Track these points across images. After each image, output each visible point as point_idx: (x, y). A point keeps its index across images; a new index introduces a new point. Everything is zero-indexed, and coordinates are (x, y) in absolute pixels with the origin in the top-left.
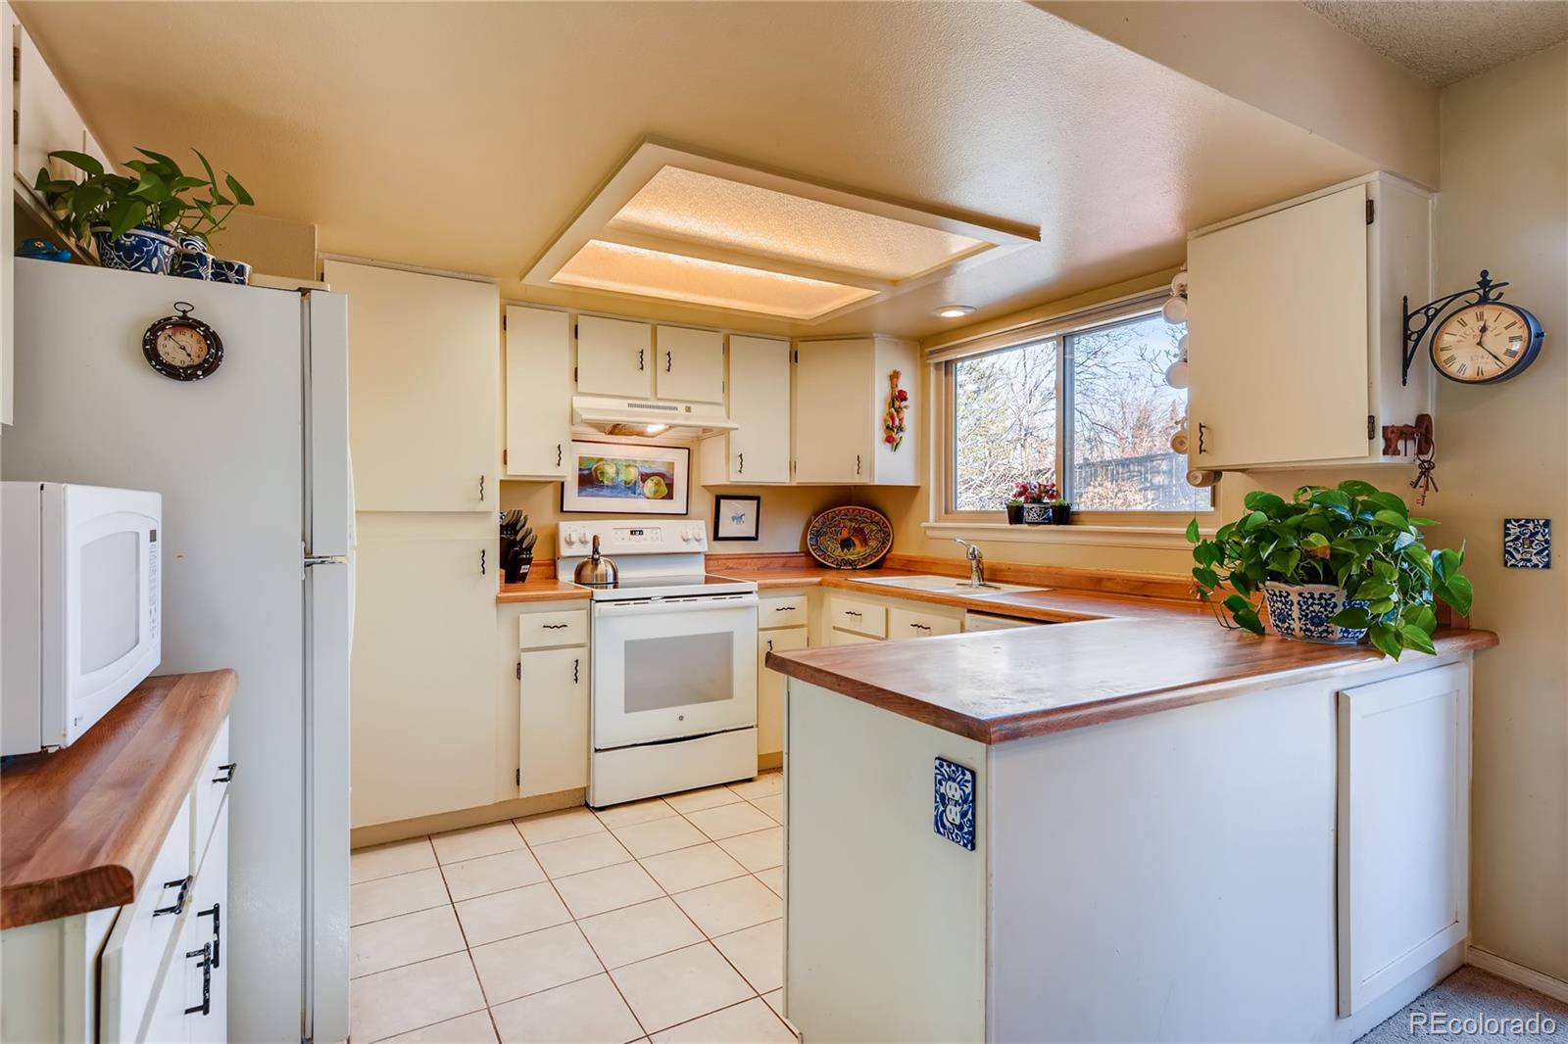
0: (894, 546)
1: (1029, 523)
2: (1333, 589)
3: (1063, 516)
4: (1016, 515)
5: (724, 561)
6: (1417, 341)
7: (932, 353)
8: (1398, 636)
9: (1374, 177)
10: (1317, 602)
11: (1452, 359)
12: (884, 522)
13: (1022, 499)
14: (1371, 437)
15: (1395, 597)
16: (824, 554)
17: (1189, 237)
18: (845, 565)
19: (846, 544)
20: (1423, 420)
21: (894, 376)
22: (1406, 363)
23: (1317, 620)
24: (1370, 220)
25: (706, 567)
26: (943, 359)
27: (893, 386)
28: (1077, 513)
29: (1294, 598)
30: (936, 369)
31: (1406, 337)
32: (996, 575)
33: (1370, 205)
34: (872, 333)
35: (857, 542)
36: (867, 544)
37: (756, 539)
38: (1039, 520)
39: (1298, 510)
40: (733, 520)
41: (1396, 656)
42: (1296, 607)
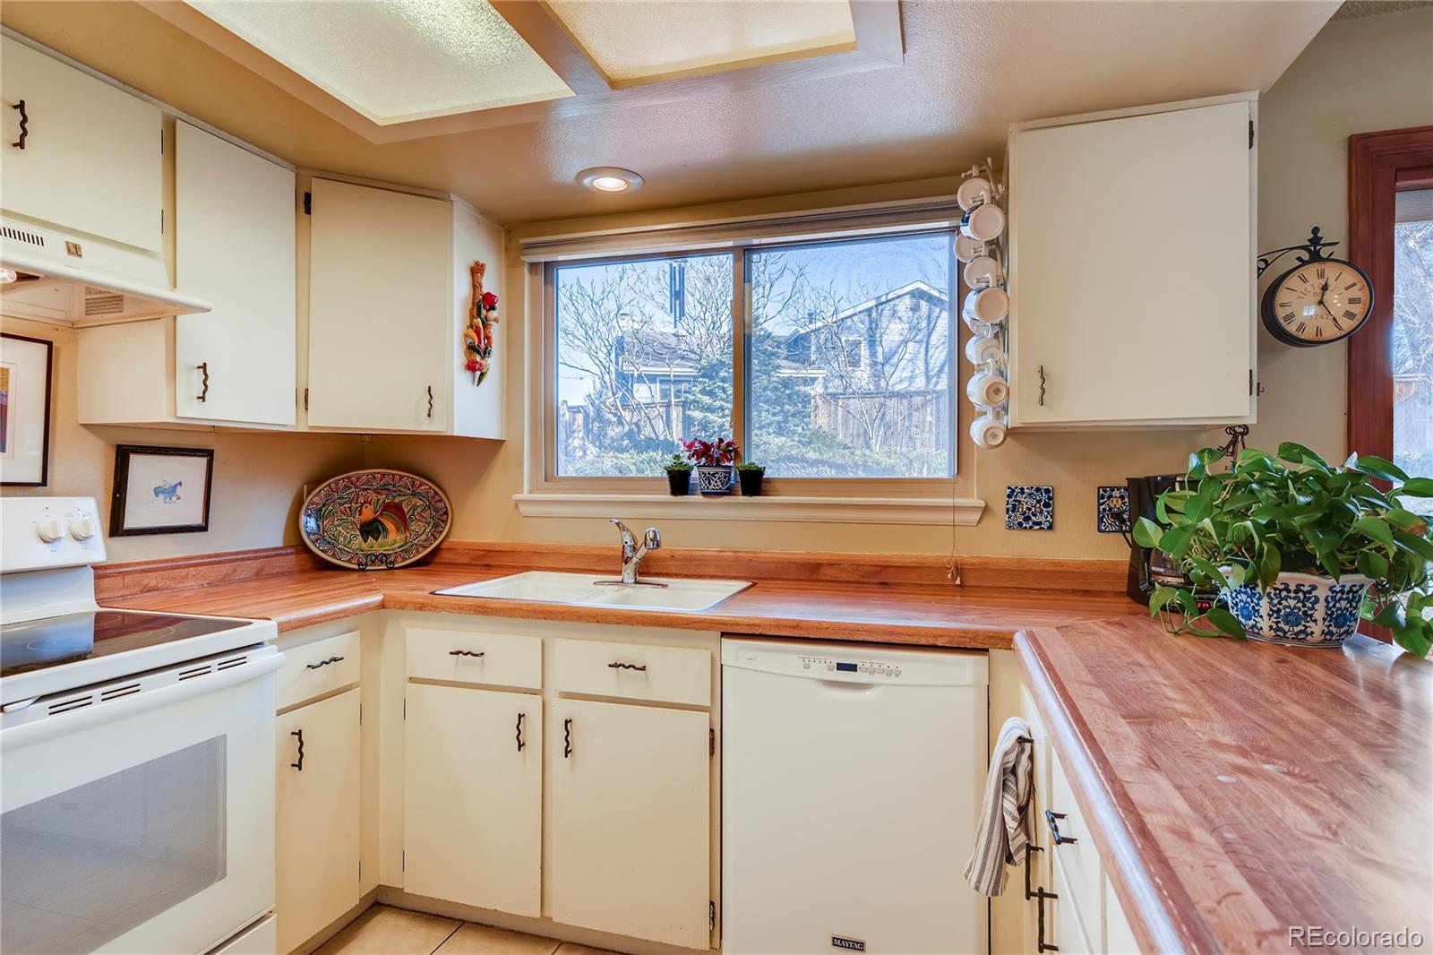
0: (453, 529)
1: (699, 494)
3: (753, 482)
4: (679, 482)
5: (137, 577)
7: (528, 247)
9: (1255, 97)
10: (1345, 596)
11: (1292, 315)
12: (436, 493)
13: (694, 461)
14: (1251, 393)
16: (332, 545)
17: (1013, 128)
18: (373, 562)
19: (370, 529)
21: (476, 270)
24: (1250, 144)
25: (98, 590)
26: (542, 259)
27: (476, 285)
28: (769, 481)
29: (1322, 593)
30: (531, 273)
33: (1251, 126)
34: (448, 193)
35: (390, 526)
36: (406, 528)
37: (203, 528)
38: (723, 489)
40: (157, 494)
42: (1321, 607)
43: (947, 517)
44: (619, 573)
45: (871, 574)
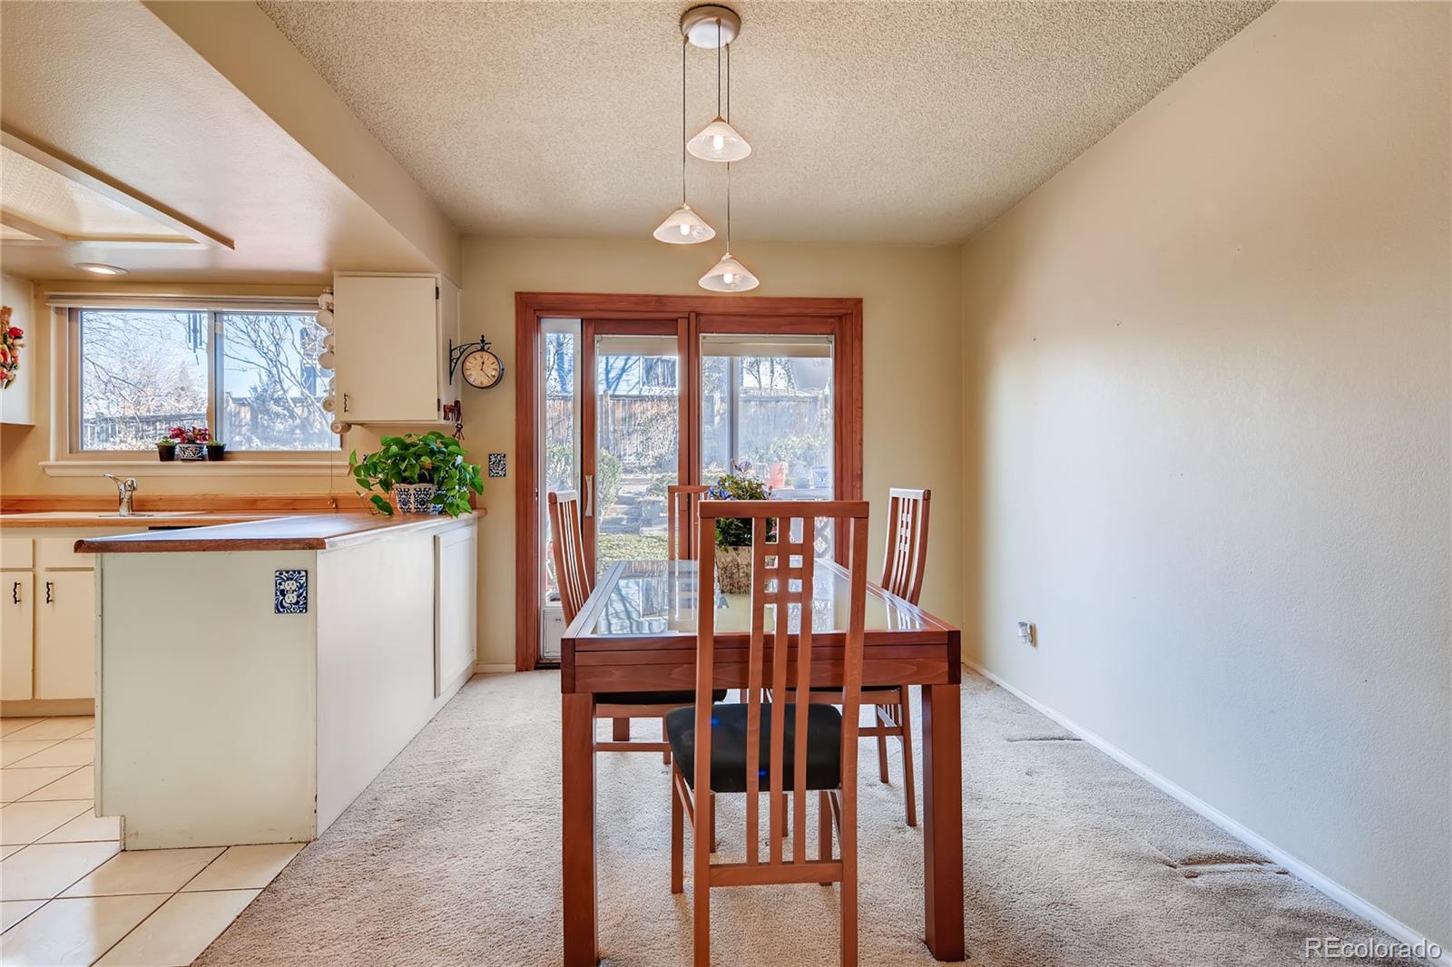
1: (182, 460)
2: (430, 485)
3: (217, 453)
4: (167, 453)
6: (456, 363)
7: (50, 298)
8: (458, 506)
9: (439, 275)
10: (422, 493)
11: (471, 375)
13: (177, 440)
14: (439, 410)
15: (457, 487)
17: (335, 274)
20: (457, 403)
21: (5, 312)
22: (451, 374)
23: (423, 503)
24: (437, 298)
26: (65, 306)
27: (5, 322)
28: (228, 452)
29: (412, 492)
30: (57, 313)
31: (451, 361)
32: (143, 505)
33: (437, 289)
38: (195, 457)
39: (414, 445)
41: (457, 516)
42: (412, 497)
43: (329, 471)
44: (118, 511)
45: (287, 504)
